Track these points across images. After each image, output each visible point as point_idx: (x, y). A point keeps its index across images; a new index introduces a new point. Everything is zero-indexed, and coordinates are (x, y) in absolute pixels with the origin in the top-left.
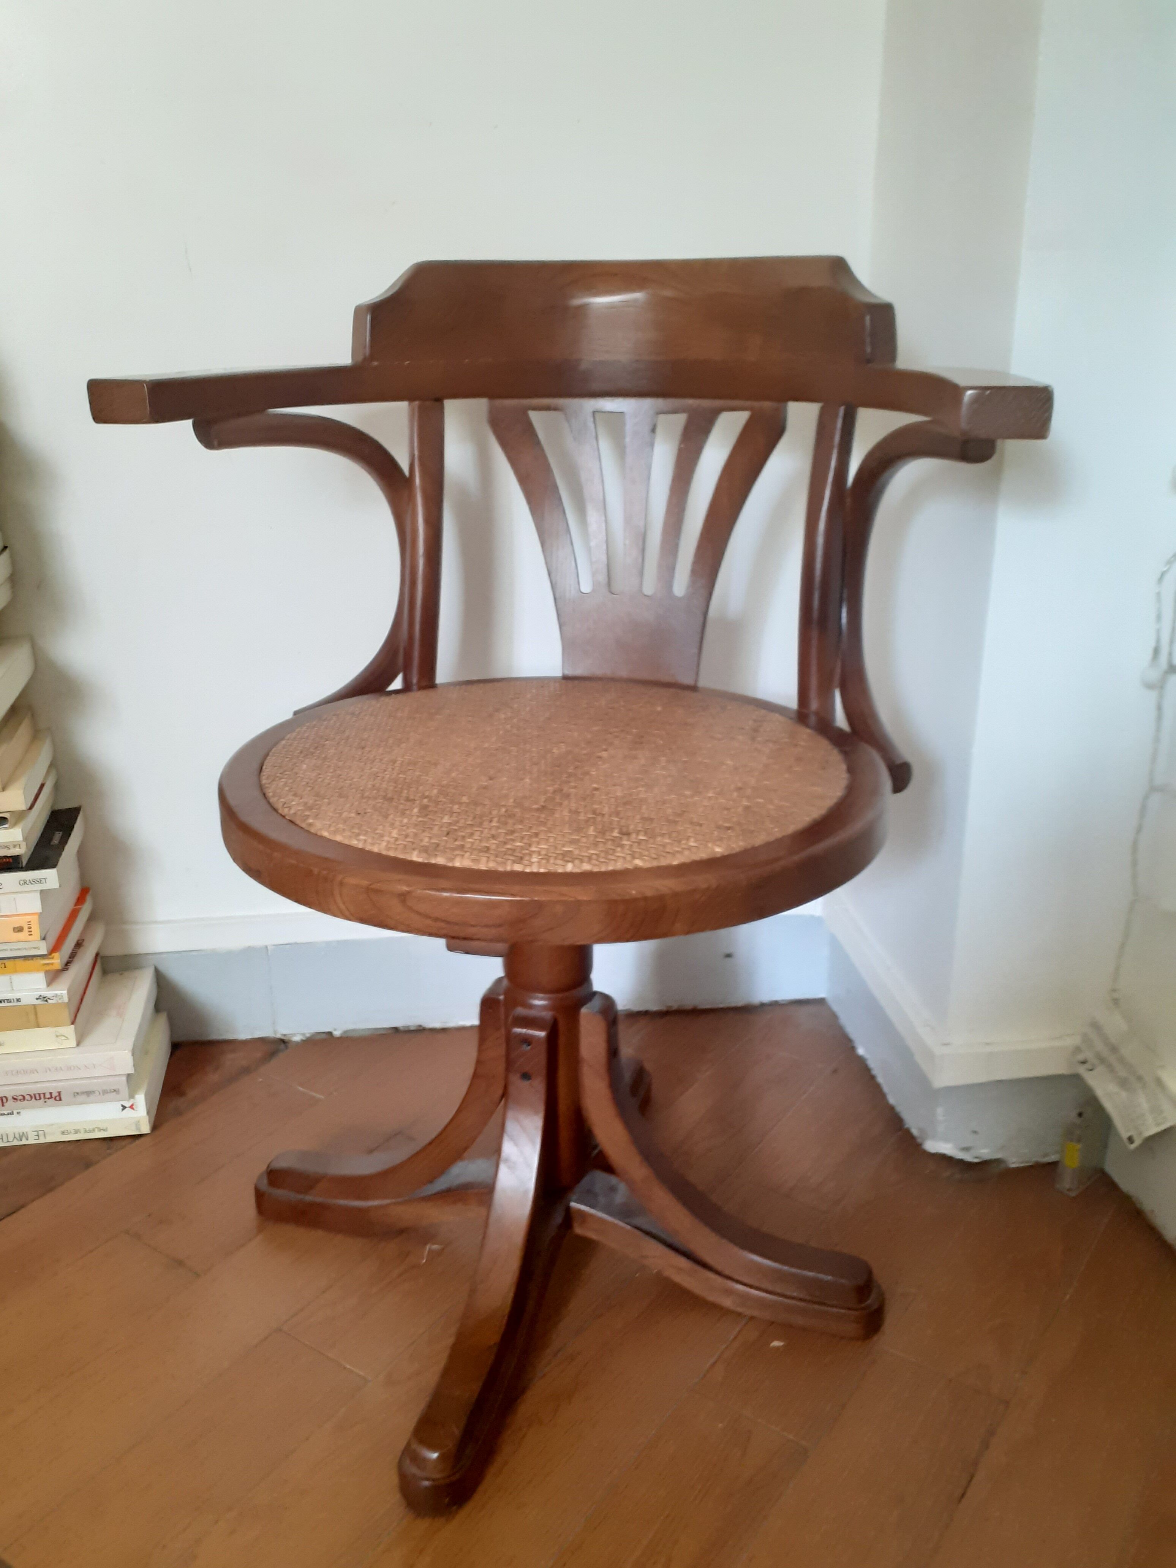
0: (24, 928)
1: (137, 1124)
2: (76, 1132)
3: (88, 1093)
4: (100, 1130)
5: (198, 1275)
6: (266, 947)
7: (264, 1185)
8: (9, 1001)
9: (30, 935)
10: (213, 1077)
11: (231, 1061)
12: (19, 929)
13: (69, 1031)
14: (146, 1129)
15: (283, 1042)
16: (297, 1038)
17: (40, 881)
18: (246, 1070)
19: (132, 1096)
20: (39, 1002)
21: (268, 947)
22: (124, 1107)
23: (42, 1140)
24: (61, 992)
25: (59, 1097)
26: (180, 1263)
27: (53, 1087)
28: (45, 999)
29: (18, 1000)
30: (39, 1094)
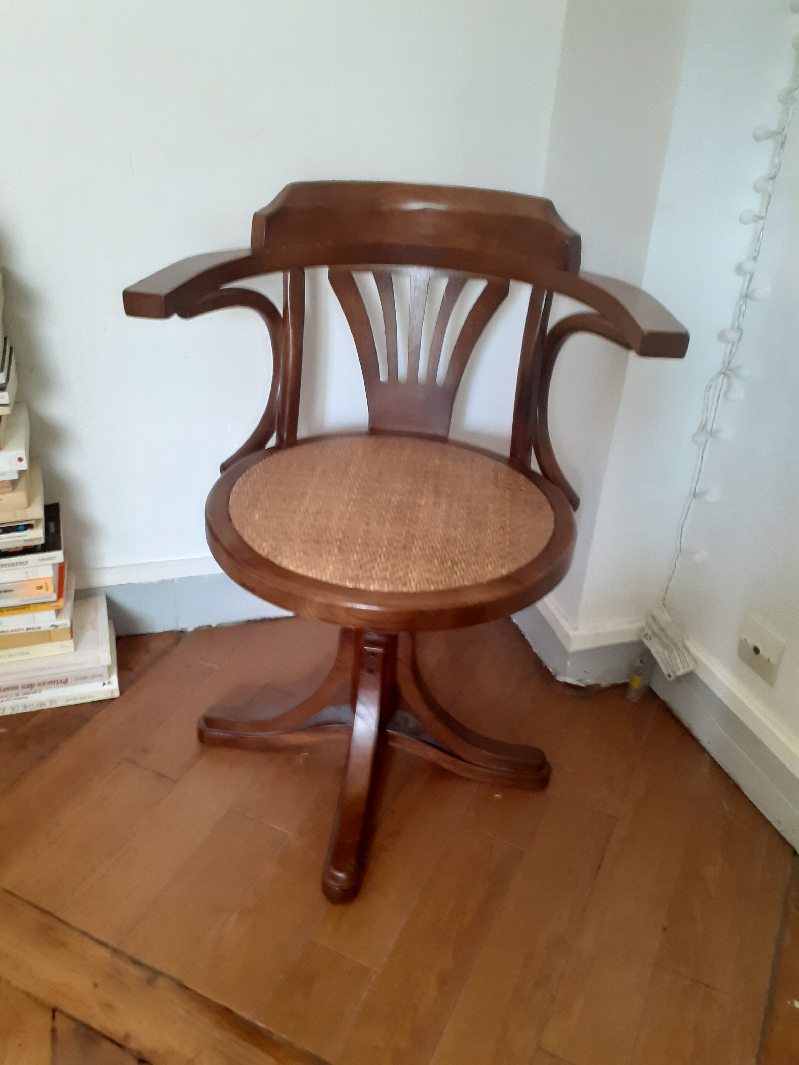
0: (43, 587)
1: (112, 692)
2: (75, 699)
3: (85, 678)
4: (89, 697)
5: (175, 782)
6: (173, 579)
7: (204, 727)
8: (33, 628)
9: (47, 591)
10: (146, 658)
11: (155, 646)
12: (41, 588)
13: (70, 642)
14: (117, 694)
15: (182, 633)
16: (190, 629)
17: (51, 558)
18: (165, 652)
19: (110, 676)
20: (52, 628)
21: (175, 580)
22: (104, 684)
23: (54, 706)
24: (65, 621)
25: (66, 682)
26: (163, 776)
27: (63, 677)
28: (56, 626)
29: (39, 628)
30: (55, 681)
